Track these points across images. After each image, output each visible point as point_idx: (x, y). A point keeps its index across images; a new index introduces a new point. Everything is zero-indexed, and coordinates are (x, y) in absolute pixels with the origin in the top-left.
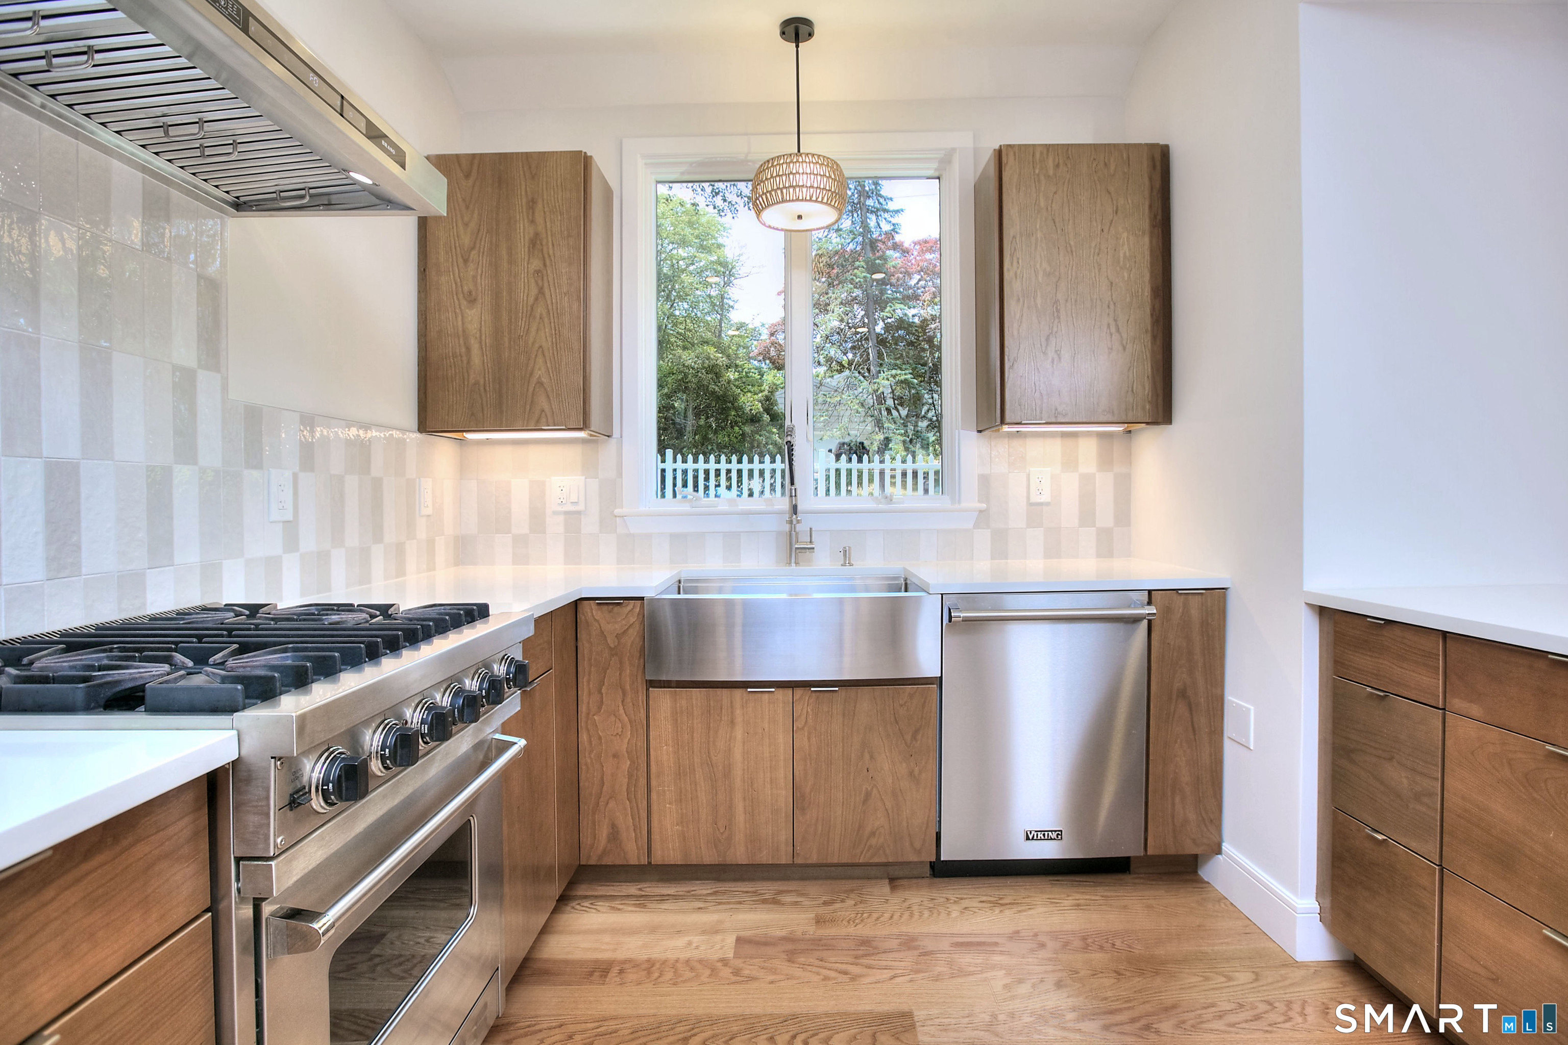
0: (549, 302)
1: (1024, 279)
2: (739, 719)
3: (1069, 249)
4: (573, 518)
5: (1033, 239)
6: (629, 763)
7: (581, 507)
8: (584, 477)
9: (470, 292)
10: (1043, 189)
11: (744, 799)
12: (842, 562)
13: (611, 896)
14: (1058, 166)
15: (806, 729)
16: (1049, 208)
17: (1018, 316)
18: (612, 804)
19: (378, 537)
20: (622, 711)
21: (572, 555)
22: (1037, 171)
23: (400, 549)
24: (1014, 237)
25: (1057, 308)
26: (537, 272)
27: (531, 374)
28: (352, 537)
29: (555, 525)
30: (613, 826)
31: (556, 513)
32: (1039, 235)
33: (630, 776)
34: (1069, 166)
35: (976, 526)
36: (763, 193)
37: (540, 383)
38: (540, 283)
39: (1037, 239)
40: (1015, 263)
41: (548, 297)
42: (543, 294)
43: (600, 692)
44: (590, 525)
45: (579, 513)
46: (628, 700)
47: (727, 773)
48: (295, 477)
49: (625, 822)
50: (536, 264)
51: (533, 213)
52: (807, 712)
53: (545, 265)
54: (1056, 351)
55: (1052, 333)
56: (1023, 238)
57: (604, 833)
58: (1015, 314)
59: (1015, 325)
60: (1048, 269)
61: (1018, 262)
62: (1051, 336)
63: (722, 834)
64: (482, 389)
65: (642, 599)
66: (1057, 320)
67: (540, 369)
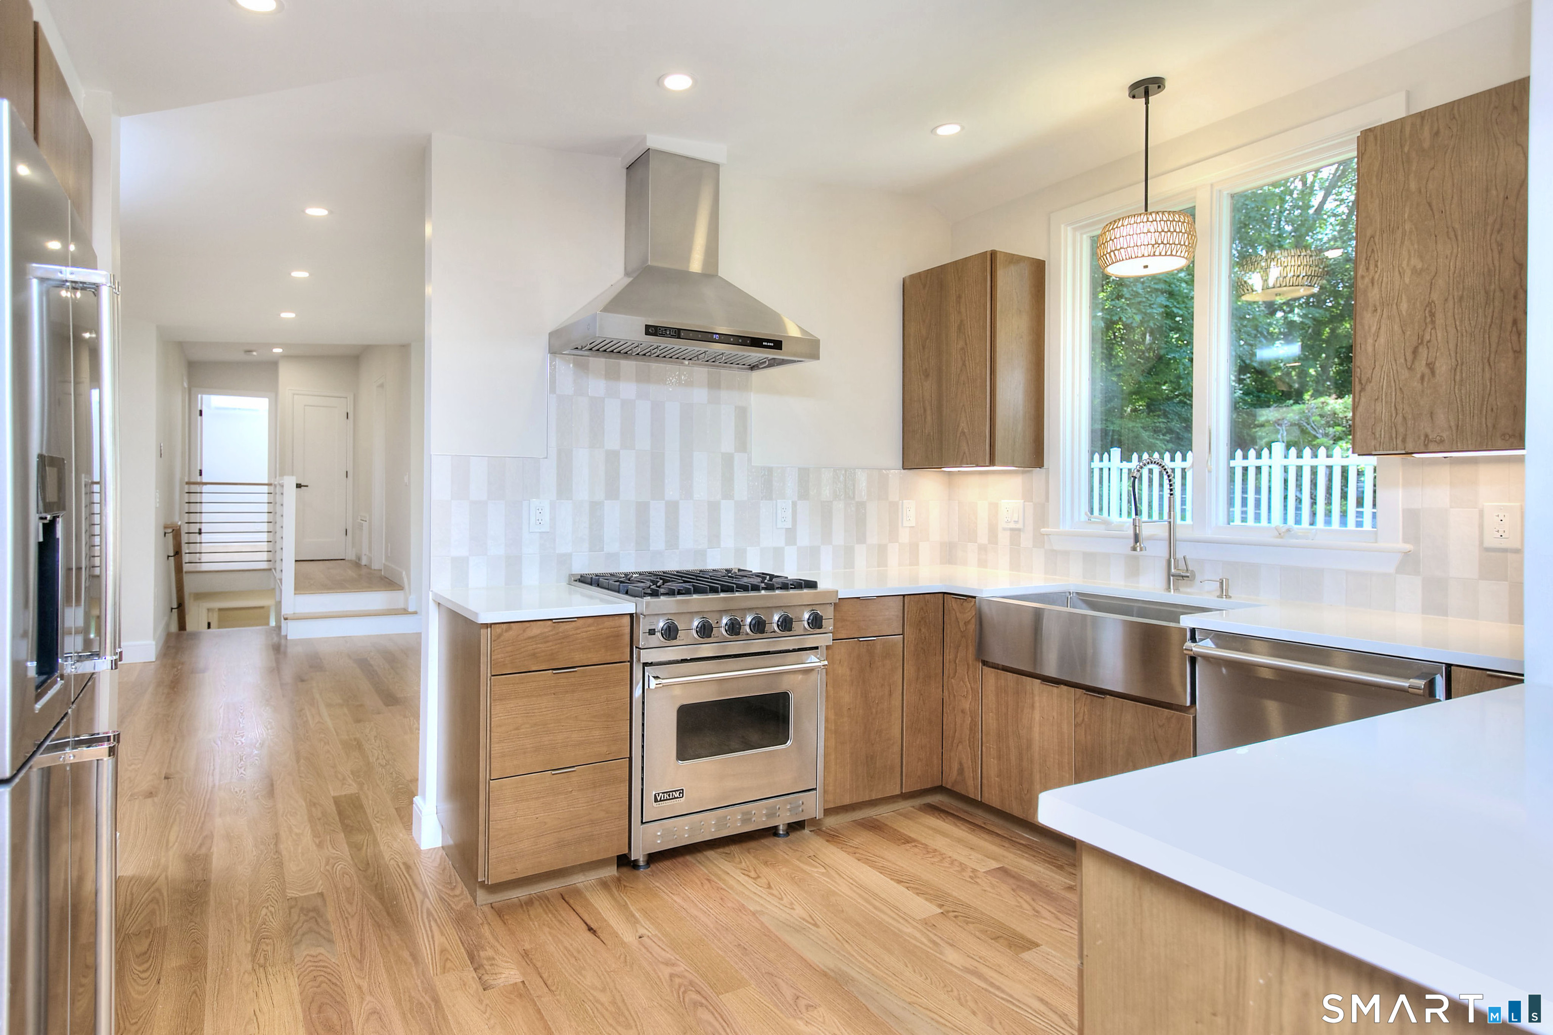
0: (968, 371)
1: (1384, 285)
2: (1037, 704)
3: (1452, 235)
4: (1015, 532)
5: (1399, 233)
6: (970, 719)
7: (1019, 526)
8: (1023, 501)
9: (926, 369)
10: (1414, 168)
11: (1040, 772)
12: (1218, 593)
13: (958, 816)
14: (1437, 134)
15: (1083, 725)
16: (1423, 190)
17: (1374, 329)
18: (960, 747)
19: (862, 539)
20: (967, 680)
21: (1015, 565)
22: (1406, 149)
23: (882, 550)
24: (1373, 237)
25: (1430, 311)
26: (962, 349)
27: (958, 426)
28: (839, 537)
29: (1004, 538)
30: (961, 764)
31: (1004, 529)
32: (1408, 226)
33: (971, 729)
34: (1455, 130)
35: (1401, 569)
36: (1104, 255)
37: (963, 433)
38: (964, 358)
39: (1404, 234)
40: (1372, 267)
41: (968, 367)
42: (965, 366)
43: (955, 662)
44: (1026, 540)
45: (1019, 530)
46: (970, 672)
47: (1029, 746)
48: (794, 504)
49: (967, 764)
50: (961, 344)
51: (960, 306)
52: (1084, 712)
53: (966, 344)
54: (1428, 365)
55: (1422, 343)
56: (1385, 235)
57: (955, 766)
58: (1370, 328)
59: (1370, 341)
60: (1419, 266)
61: (1376, 266)
62: (1421, 347)
63: (1026, 795)
64: (932, 438)
65: (974, 597)
66: (1430, 326)
67: (963, 423)
